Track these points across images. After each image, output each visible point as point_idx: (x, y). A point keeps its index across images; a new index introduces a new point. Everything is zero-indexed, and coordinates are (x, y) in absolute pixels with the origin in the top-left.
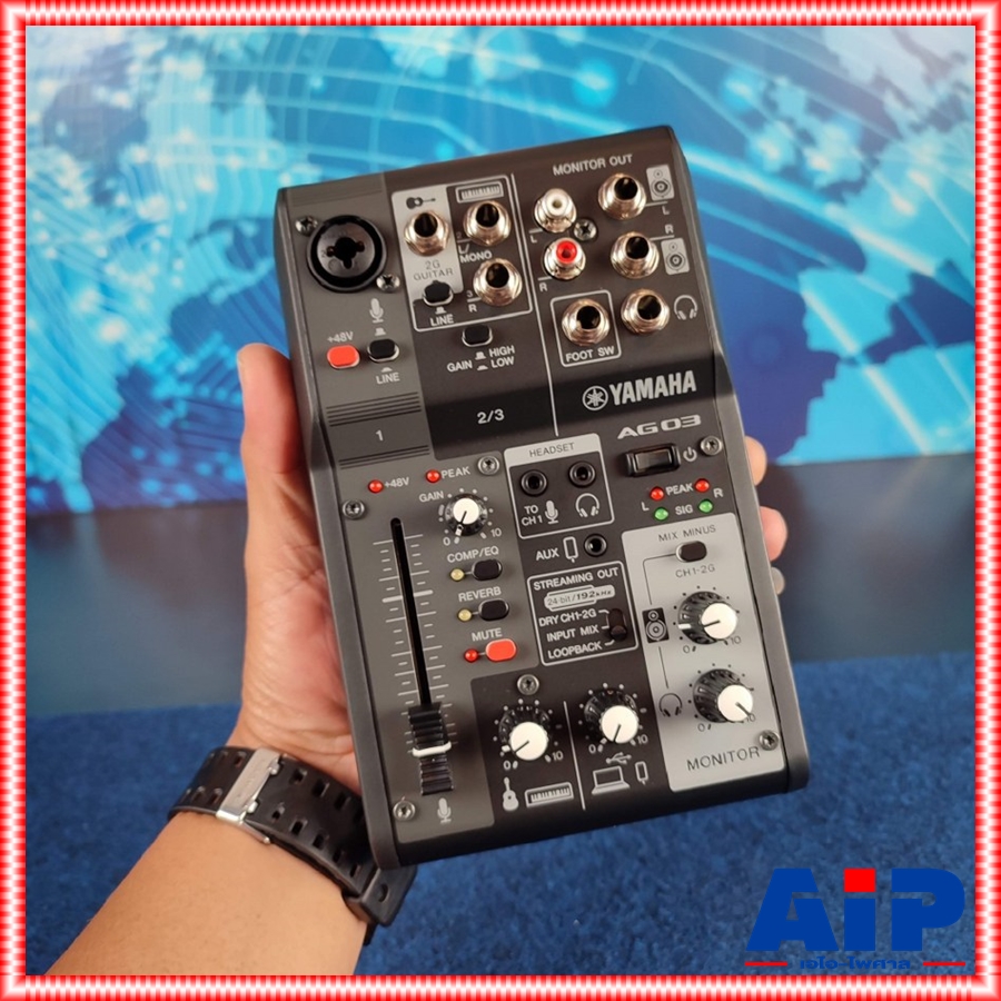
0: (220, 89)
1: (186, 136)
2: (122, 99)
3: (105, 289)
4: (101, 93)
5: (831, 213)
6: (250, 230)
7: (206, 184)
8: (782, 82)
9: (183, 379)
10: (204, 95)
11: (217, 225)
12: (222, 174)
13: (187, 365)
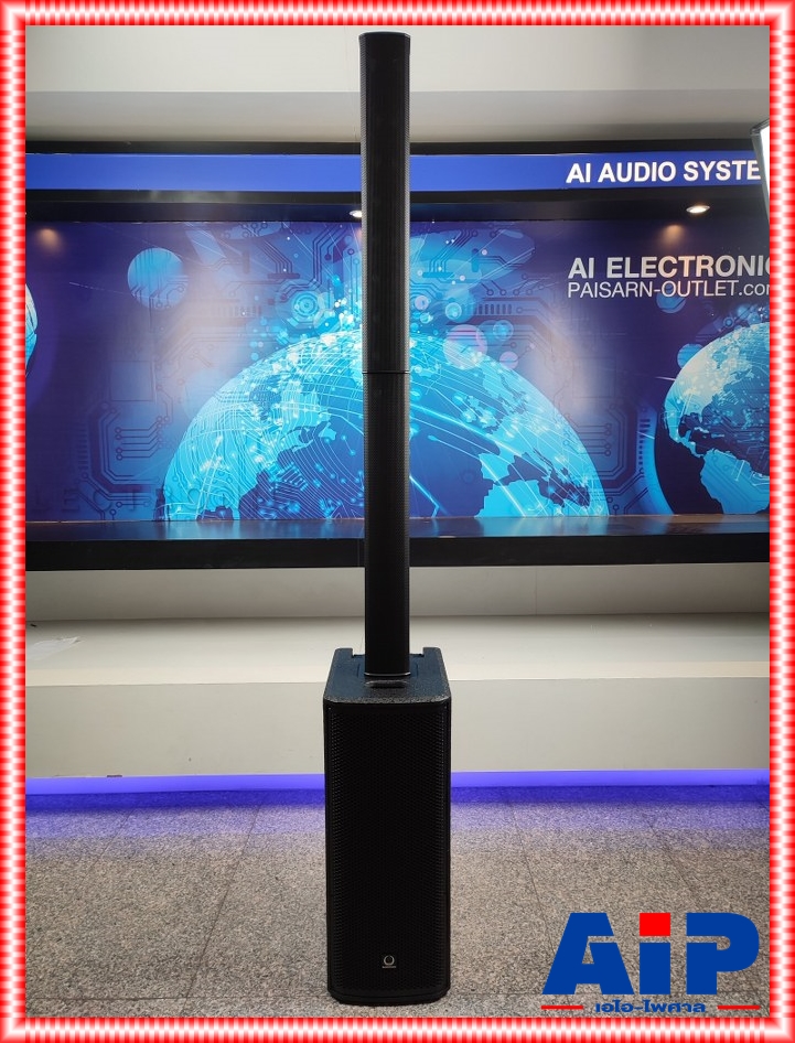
0: (304, 390)
1: (292, 402)
2: (275, 390)
3: (259, 446)
4: (269, 388)
5: (488, 436)
6: (308, 430)
7: (296, 416)
8: (471, 397)
9: (279, 476)
10: (300, 391)
11: (296, 429)
12: (301, 413)
13: (281, 472)
